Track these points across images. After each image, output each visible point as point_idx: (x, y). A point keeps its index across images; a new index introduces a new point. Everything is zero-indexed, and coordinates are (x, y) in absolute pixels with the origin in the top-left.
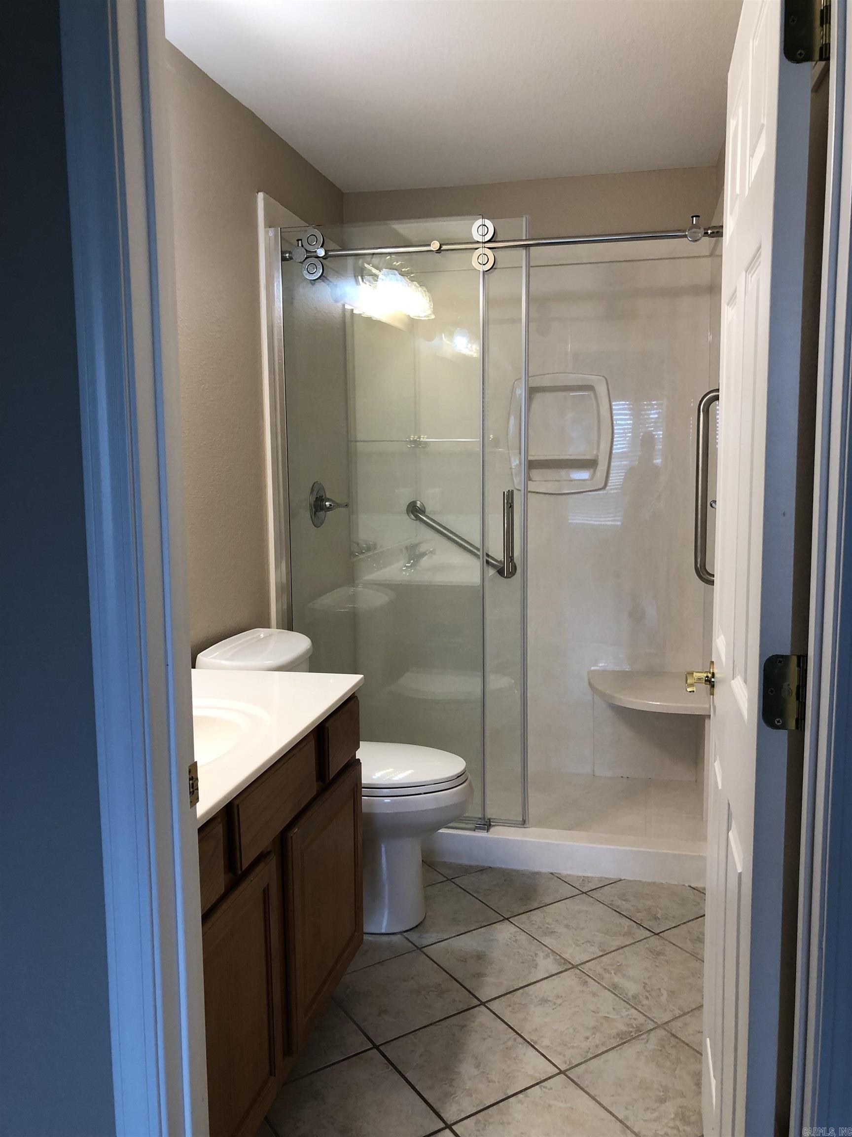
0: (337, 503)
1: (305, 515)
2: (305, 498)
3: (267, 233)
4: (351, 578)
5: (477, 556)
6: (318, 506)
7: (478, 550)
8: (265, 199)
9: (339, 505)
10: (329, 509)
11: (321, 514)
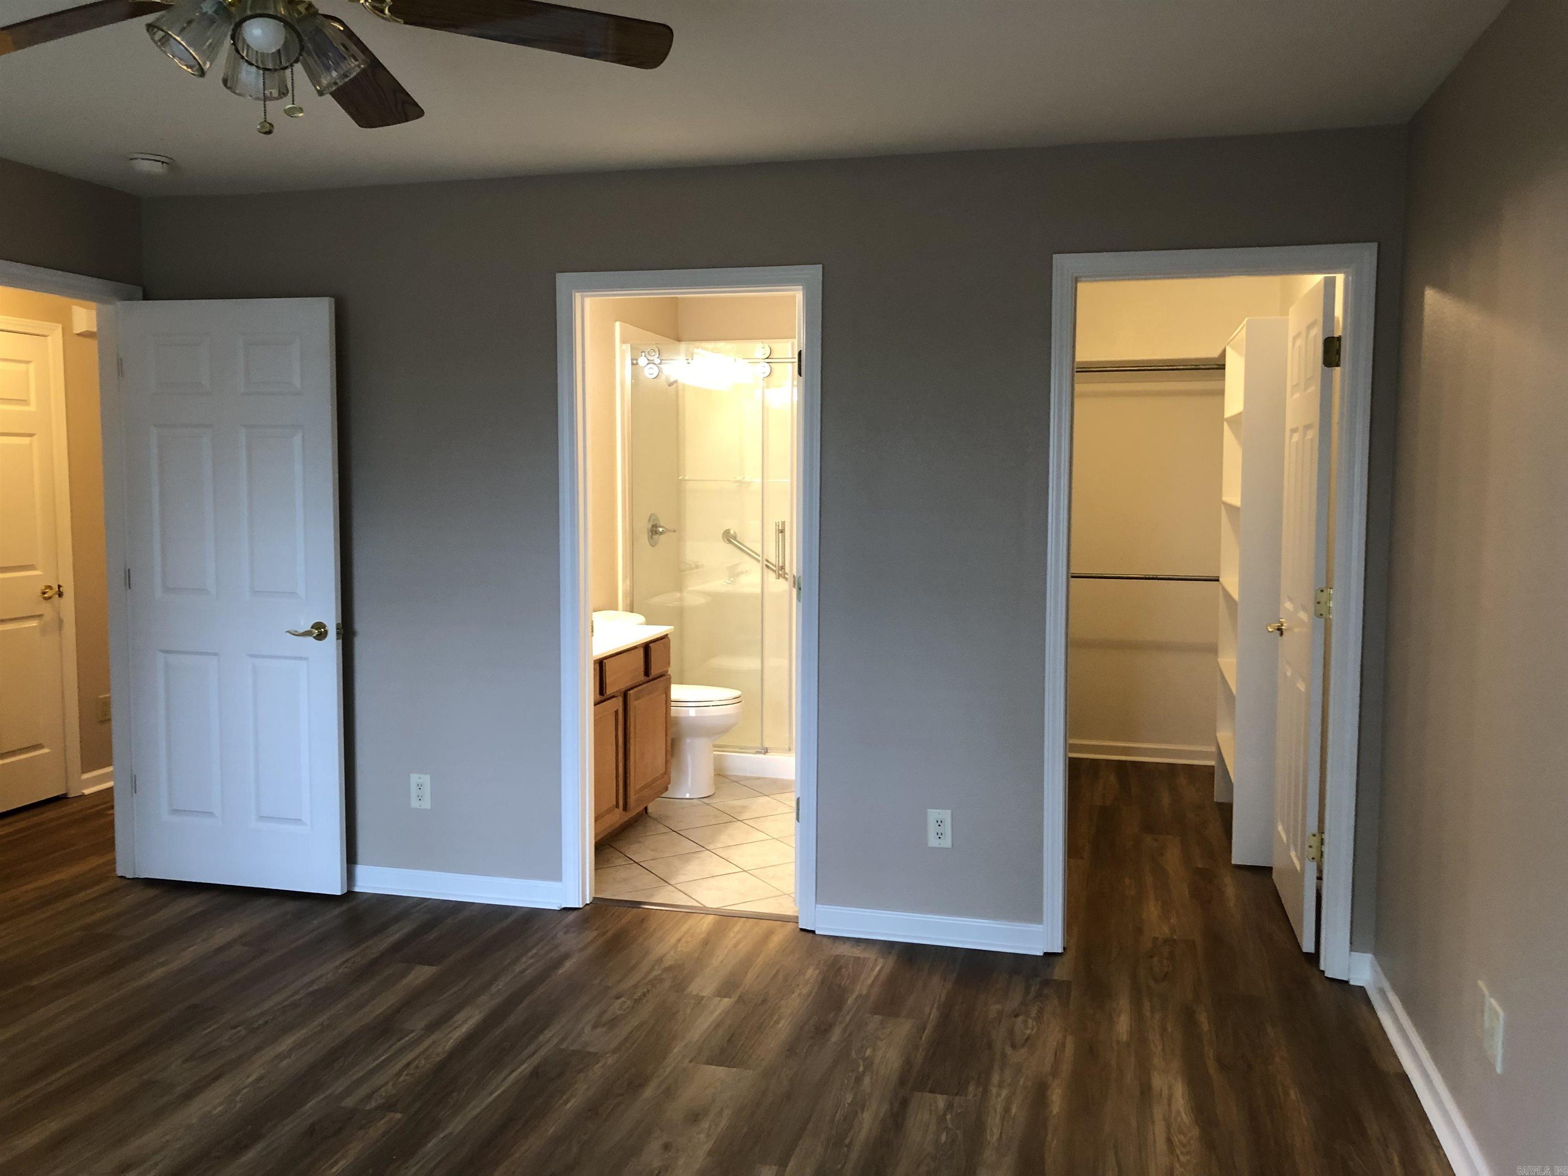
0: (667, 529)
1: (644, 538)
2: (644, 526)
3: (621, 347)
4: (679, 586)
5: (758, 561)
6: (654, 531)
7: (759, 555)
8: (620, 326)
9: (668, 531)
10: (661, 533)
11: (655, 537)
